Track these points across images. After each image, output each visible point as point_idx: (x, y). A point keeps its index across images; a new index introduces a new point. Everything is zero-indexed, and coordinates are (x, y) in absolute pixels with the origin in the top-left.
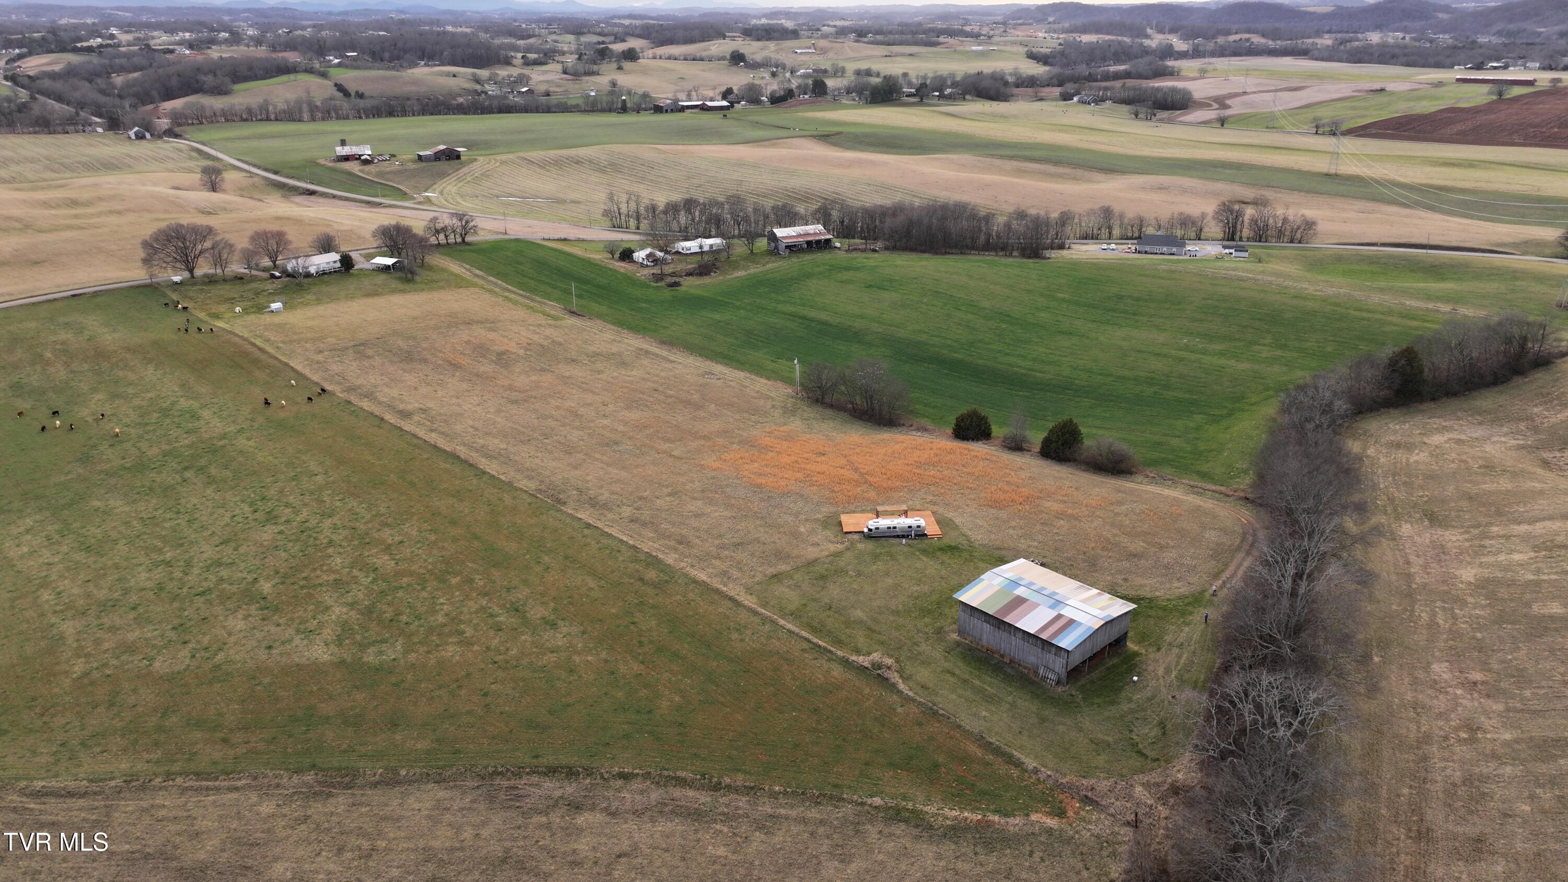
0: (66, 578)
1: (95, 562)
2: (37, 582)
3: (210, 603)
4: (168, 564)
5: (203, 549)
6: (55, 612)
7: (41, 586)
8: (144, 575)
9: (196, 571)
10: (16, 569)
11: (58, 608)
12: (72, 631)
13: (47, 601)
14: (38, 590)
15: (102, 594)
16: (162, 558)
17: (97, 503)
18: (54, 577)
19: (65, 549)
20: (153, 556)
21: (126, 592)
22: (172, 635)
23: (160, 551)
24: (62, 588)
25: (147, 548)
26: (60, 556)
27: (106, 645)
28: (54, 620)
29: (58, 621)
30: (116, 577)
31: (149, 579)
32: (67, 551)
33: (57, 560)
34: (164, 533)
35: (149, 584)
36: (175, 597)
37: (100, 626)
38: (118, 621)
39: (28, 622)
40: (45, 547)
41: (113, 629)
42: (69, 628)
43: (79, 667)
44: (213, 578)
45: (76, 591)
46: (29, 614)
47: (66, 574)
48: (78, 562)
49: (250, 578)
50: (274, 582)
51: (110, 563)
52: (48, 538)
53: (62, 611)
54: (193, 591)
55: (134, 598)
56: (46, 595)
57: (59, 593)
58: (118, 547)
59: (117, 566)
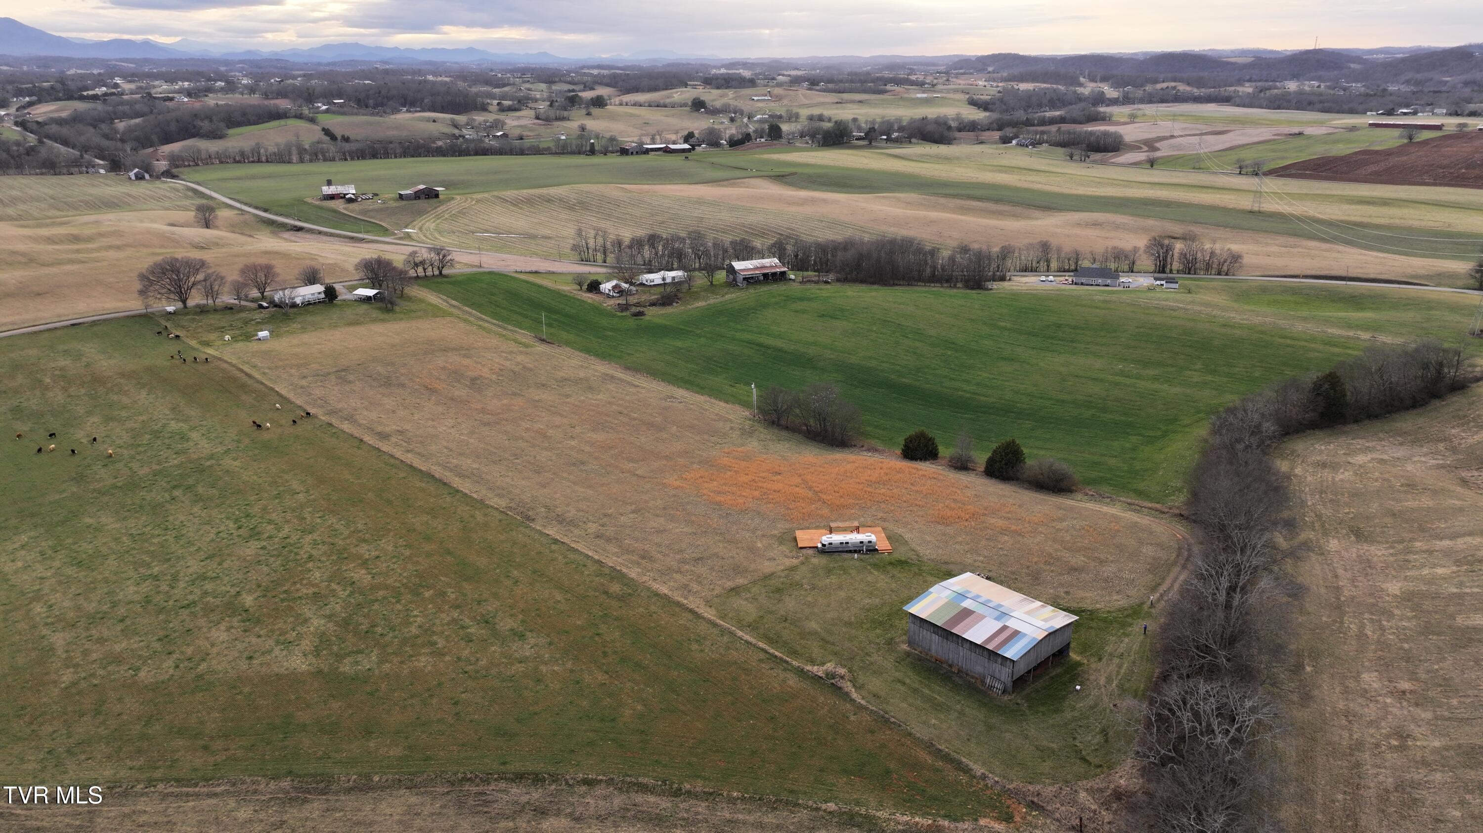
0: (57, 591)
1: (86, 577)
2: (30, 595)
3: (194, 615)
4: (156, 578)
5: (189, 564)
6: (46, 624)
7: (33, 599)
8: (132, 589)
9: (182, 585)
10: (10, 583)
11: (50, 620)
12: (61, 642)
13: (39, 613)
14: (30, 603)
15: (91, 607)
16: (149, 572)
17: (88, 520)
18: (46, 591)
19: (57, 564)
20: (142, 570)
21: (114, 605)
22: (157, 646)
23: (148, 566)
24: (53, 601)
25: (136, 563)
26: (53, 571)
27: (94, 656)
28: (45, 632)
29: (49, 633)
30: (106, 590)
31: (137, 592)
32: (59, 566)
33: (49, 574)
34: (152, 549)
35: (137, 597)
36: (161, 610)
37: (89, 638)
38: (106, 633)
39: (20, 634)
40: (39, 562)
41: (101, 641)
42: (59, 639)
43: (67, 677)
44: (198, 592)
45: (67, 604)
46: (22, 626)
47: (58, 588)
48: (69, 577)
49: (233, 592)
50: (255, 596)
51: (100, 577)
52: (42, 553)
53: (53, 623)
54: (179, 604)
55: (122, 611)
56: (38, 609)
57: (51, 606)
58: (108, 562)
59: (106, 581)
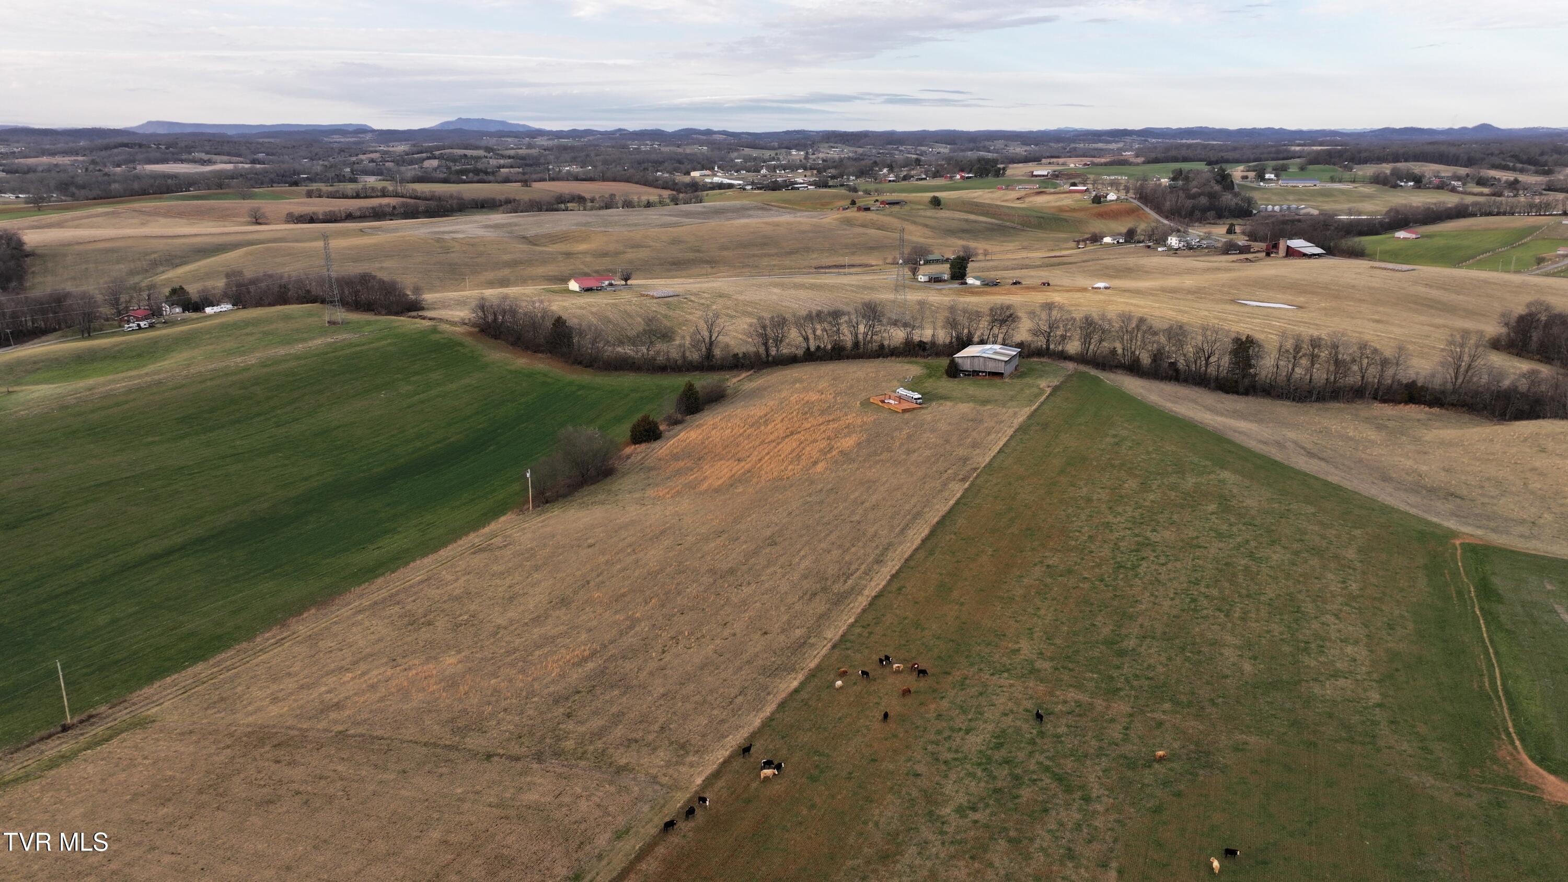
0: (1331, 592)
1: (1300, 592)
2: (1354, 604)
3: (1253, 518)
4: (1251, 555)
5: (1217, 551)
6: (1354, 569)
7: (1354, 598)
8: (1275, 557)
9: (1239, 539)
10: (1367, 630)
11: (1351, 571)
12: (1350, 551)
13: (1355, 582)
14: (1358, 596)
15: (1315, 562)
16: (1250, 563)
17: (1247, 667)
18: (1340, 599)
19: (1315, 625)
20: (1254, 569)
21: (1297, 553)
22: (1291, 516)
23: (1247, 569)
24: (1339, 585)
25: (1252, 579)
26: (1323, 619)
27: (1334, 532)
28: (1359, 565)
29: (1356, 562)
30: (1295, 568)
31: (1275, 552)
32: (1314, 621)
33: (1328, 616)
34: (1227, 585)
35: (1278, 548)
36: (1269, 531)
37: (1330, 543)
38: (1317, 539)
39: (1377, 575)
40: (1330, 640)
41: (1323, 537)
42: (1351, 554)
43: (1357, 532)
44: (1235, 529)
45: (1330, 576)
46: (1373, 580)
47: (1329, 595)
48: (1314, 601)
49: (1214, 517)
50: (1205, 507)
51: (1290, 583)
52: (1321, 650)
53: (1349, 567)
54: (1255, 528)
55: (1296, 546)
56: (1354, 587)
57: (1344, 582)
58: (1272, 595)
59: (1288, 576)
